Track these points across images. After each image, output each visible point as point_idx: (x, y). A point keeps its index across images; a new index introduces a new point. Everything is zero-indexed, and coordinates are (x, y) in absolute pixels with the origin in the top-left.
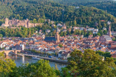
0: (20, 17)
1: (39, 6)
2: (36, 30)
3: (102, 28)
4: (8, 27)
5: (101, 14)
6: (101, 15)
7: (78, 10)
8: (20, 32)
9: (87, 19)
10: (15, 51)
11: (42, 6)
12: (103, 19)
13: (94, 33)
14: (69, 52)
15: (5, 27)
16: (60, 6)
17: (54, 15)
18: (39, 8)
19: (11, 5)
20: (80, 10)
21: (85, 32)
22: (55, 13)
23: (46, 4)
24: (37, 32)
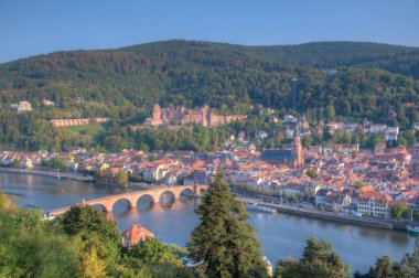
0: (185, 101)
1: (231, 72)
2: (231, 133)
3: (411, 124)
4: (160, 127)
5: (404, 86)
6: (404, 89)
7: (337, 79)
8: (191, 137)
9: (364, 101)
10: (195, 187)
11: (238, 72)
12: (411, 101)
13: (387, 138)
14: (346, 191)
15: (153, 126)
16: (284, 69)
17: (273, 95)
18: (231, 78)
19: (159, 71)
20: (342, 78)
21: (361, 135)
22: (273, 87)
23: (249, 66)
24: (232, 138)
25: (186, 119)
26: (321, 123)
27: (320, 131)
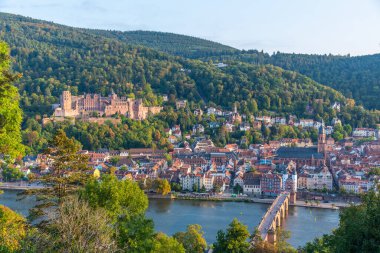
2: (167, 127)
3: (331, 119)
8: (130, 132)
15: (69, 118)
24: (170, 133)
25: (110, 110)
26: (252, 117)
27: (259, 126)
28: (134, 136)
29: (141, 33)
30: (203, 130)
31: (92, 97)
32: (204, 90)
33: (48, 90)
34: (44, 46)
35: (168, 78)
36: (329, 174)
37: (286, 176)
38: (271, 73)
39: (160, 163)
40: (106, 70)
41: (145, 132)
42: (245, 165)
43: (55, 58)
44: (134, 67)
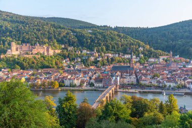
2: (63, 59)
15: (14, 55)
24: (64, 61)
25: (35, 51)
26: (103, 54)
27: (106, 58)
28: (46, 63)
29: (54, 18)
30: (80, 60)
31: (26, 45)
32: (81, 42)
33: (6, 43)
34: (6, 23)
35: (64, 37)
36: (135, 77)
37: (114, 78)
38: (112, 34)
39: (56, 74)
40: (35, 33)
41: (51, 61)
42: (97, 74)
43: (11, 28)
44: (48, 32)
